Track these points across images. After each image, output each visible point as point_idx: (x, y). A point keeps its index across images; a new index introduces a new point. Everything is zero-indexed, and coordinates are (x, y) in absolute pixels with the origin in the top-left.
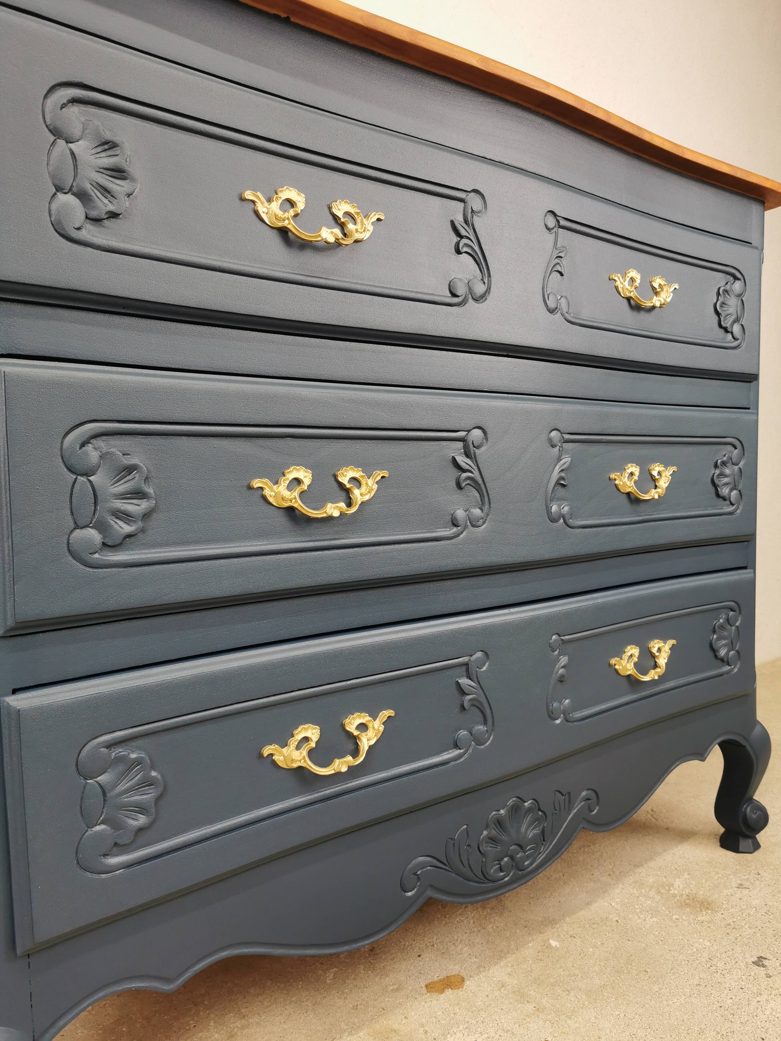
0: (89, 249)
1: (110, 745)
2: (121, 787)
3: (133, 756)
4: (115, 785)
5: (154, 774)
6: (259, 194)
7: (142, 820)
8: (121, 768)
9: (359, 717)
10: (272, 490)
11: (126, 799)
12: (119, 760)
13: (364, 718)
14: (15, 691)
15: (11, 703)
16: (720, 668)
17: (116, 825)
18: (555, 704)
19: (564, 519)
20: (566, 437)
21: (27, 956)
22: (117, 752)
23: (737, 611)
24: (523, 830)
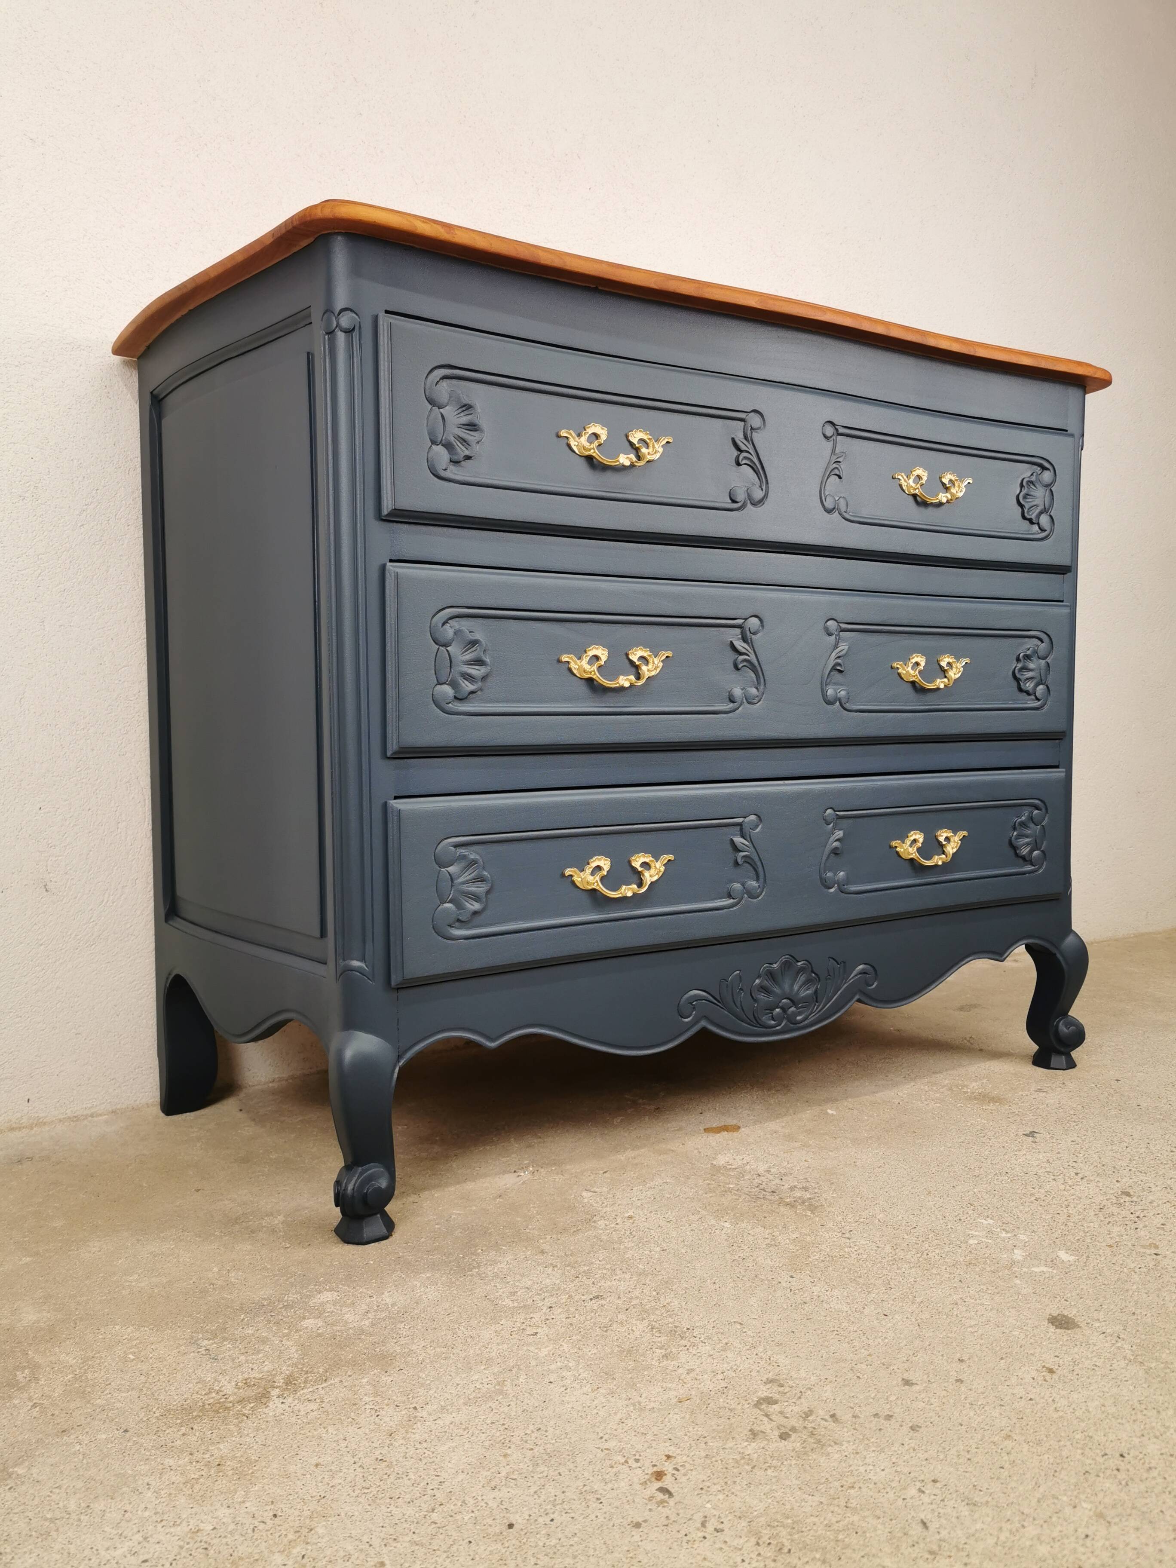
0: (449, 483)
1: (457, 846)
2: (461, 879)
3: (472, 857)
4: (459, 876)
5: (486, 873)
6: (571, 431)
7: (476, 906)
8: (463, 864)
9: (644, 857)
10: (576, 664)
11: (465, 888)
12: (463, 857)
13: (648, 858)
14: (398, 798)
15: (394, 805)
16: (1022, 867)
17: (459, 906)
18: (829, 874)
19: (840, 703)
20: (844, 626)
21: (398, 989)
22: (463, 851)
23: (1044, 810)
24: (796, 988)
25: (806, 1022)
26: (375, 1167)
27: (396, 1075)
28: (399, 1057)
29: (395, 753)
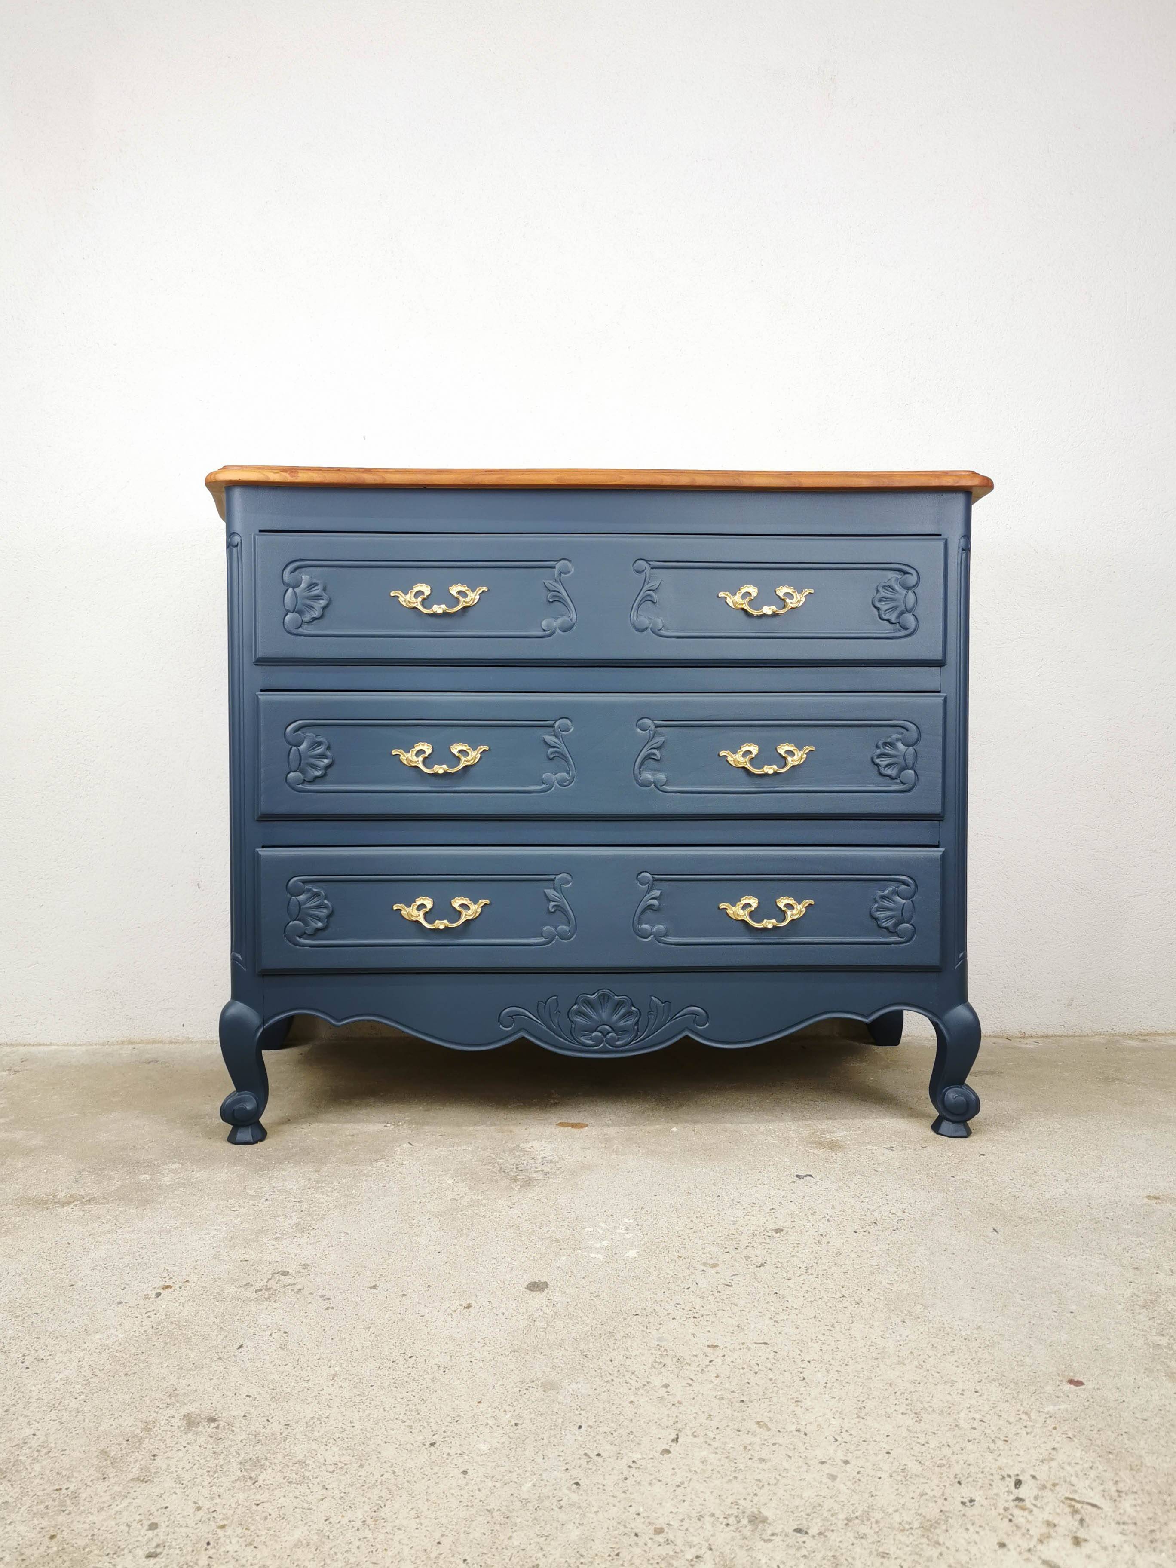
0: (303, 637)
1: (304, 882)
2: (308, 905)
3: (316, 890)
4: (305, 903)
5: (326, 902)
7: (320, 925)
8: (309, 895)
11: (311, 912)
12: (309, 890)
14: (263, 847)
15: (260, 853)
16: (888, 937)
17: (306, 924)
18: (645, 926)
19: (655, 786)
20: (657, 722)
21: (263, 975)
22: (308, 886)
23: (913, 886)
24: (615, 1017)
25: (627, 1047)
26: (246, 1094)
27: (259, 1034)
28: (264, 1023)
29: (260, 817)
